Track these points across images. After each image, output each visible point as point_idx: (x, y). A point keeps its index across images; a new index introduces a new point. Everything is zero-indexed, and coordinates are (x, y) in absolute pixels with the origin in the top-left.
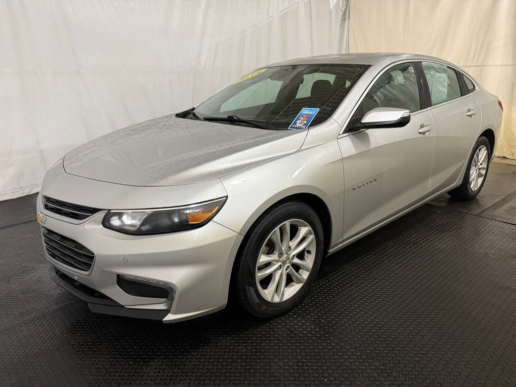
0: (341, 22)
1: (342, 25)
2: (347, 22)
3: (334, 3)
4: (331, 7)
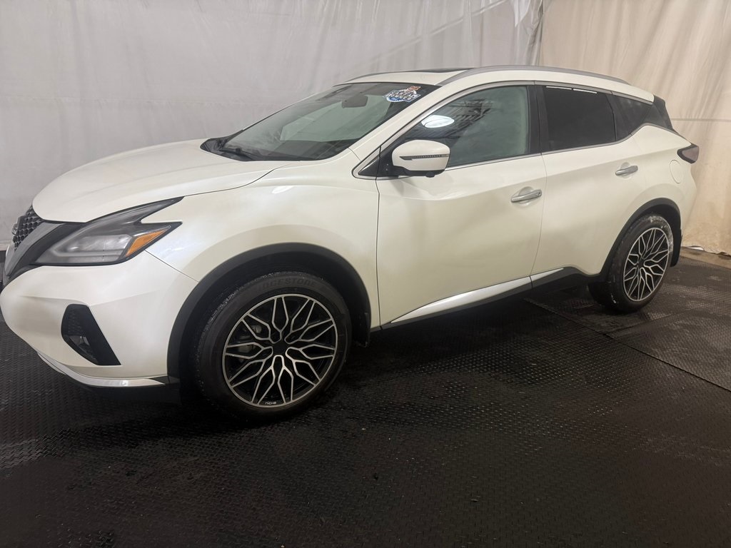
0: (530, 44)
1: (531, 49)
2: (537, 45)
3: (521, 19)
4: (516, 23)
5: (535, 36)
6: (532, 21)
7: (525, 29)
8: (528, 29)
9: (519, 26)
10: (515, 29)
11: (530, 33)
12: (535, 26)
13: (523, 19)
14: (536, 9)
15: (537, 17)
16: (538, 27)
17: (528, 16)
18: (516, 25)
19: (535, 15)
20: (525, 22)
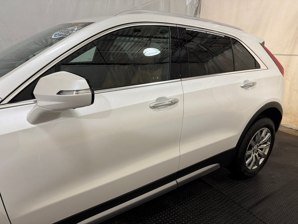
4: (187, 4)
5: (196, 11)
6: (195, 3)
7: (192, 7)
8: (193, 7)
9: (189, 5)
10: (186, 7)
11: (194, 10)
12: (197, 6)
13: (190, 2)
18: (187, 5)
20: (191, 3)
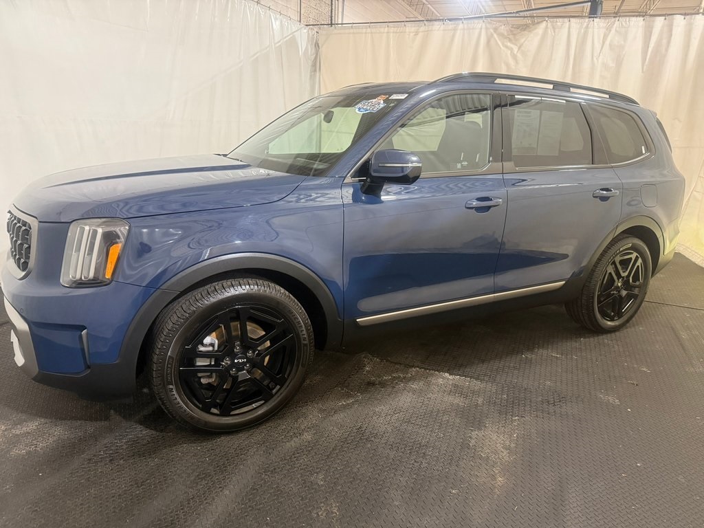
0: (311, 72)
1: (312, 77)
2: (318, 74)
3: (303, 49)
14: (312, 44)
15: (314, 50)
16: (316, 58)
17: (306, 49)
19: (312, 49)
